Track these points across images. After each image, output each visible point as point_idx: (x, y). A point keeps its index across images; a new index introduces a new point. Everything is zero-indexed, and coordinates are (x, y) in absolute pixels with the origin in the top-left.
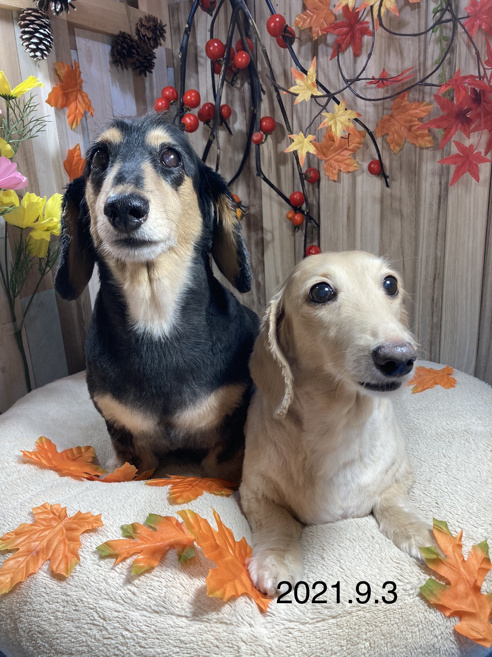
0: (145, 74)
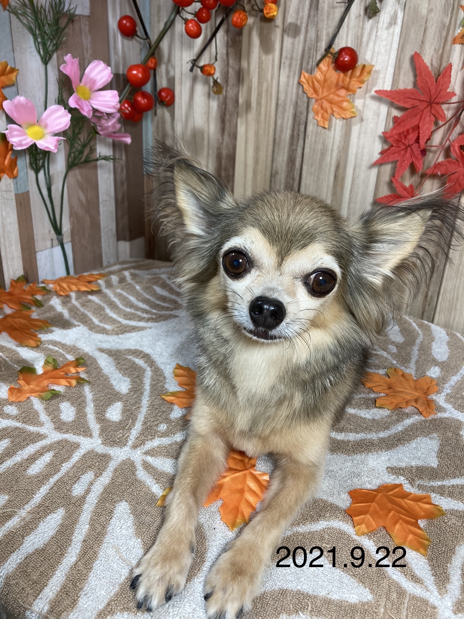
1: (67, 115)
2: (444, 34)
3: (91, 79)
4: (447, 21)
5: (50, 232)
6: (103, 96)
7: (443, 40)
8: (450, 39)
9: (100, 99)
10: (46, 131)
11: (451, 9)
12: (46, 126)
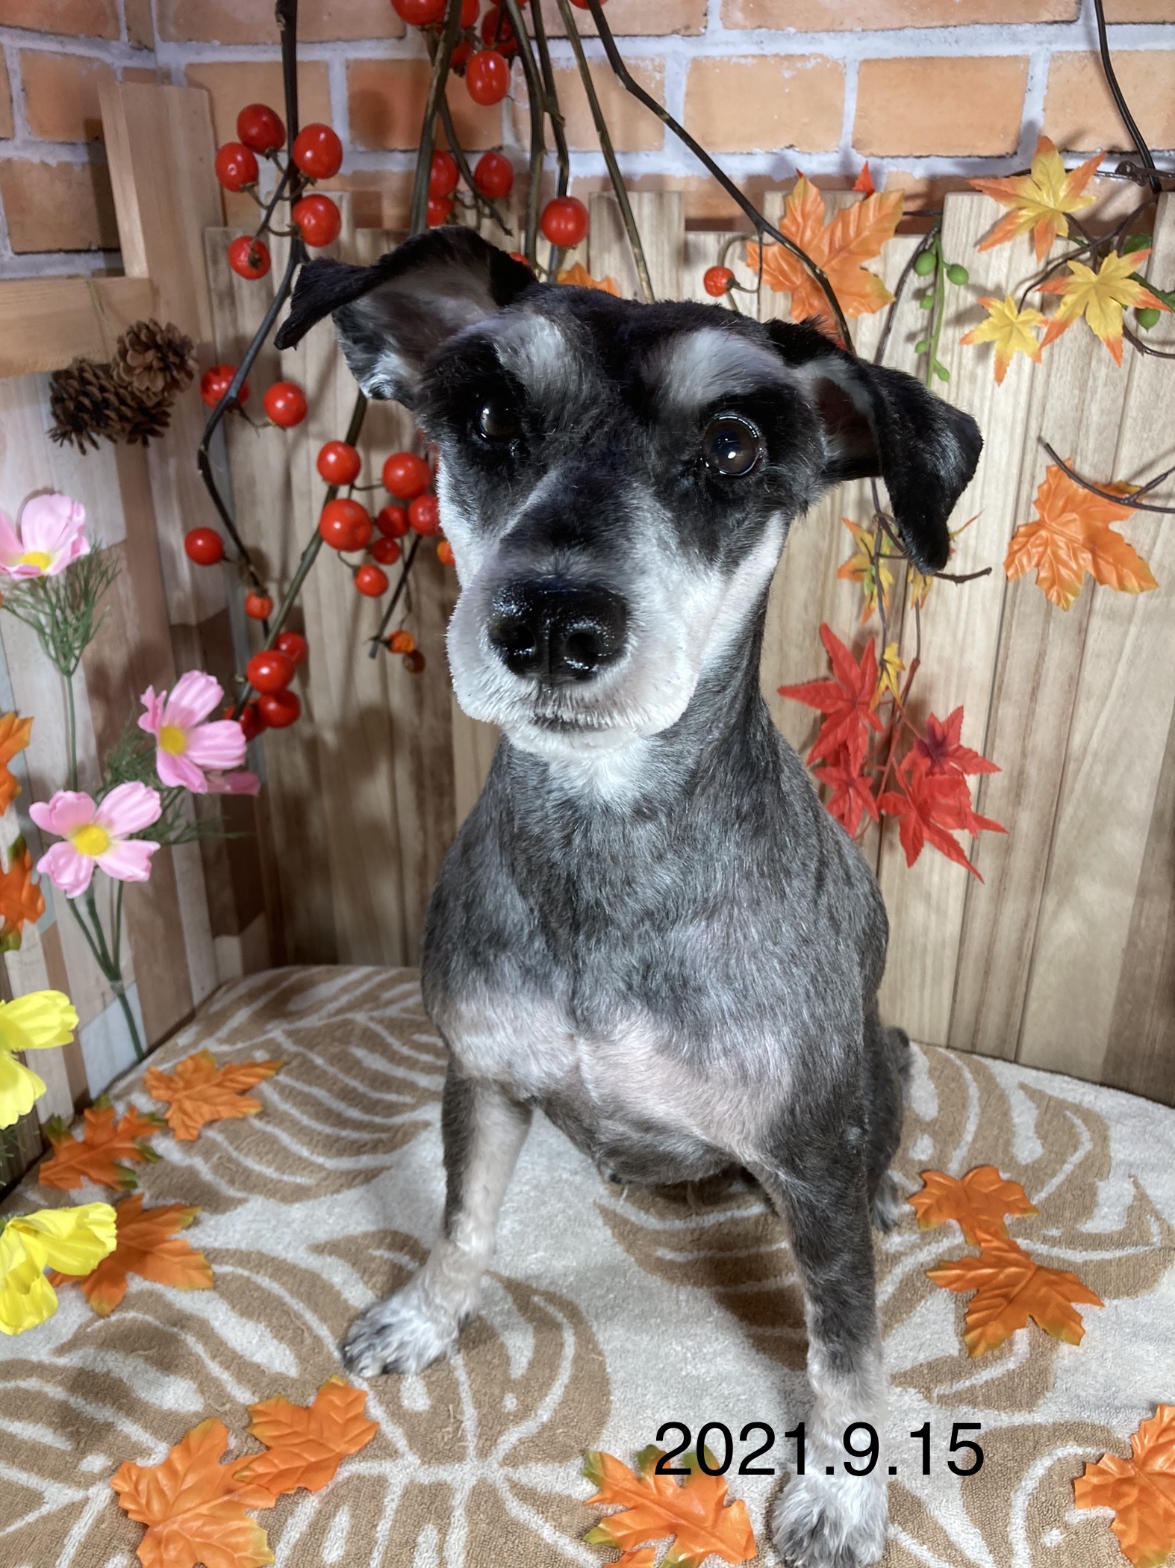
0: (145, 443)
1: (152, 797)
2: (822, 566)
3: (183, 710)
4: (824, 545)
5: (98, 980)
6: (210, 737)
7: (821, 577)
8: (832, 572)
9: (207, 743)
10: (111, 833)
11: (828, 527)
12: (111, 824)
